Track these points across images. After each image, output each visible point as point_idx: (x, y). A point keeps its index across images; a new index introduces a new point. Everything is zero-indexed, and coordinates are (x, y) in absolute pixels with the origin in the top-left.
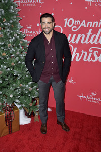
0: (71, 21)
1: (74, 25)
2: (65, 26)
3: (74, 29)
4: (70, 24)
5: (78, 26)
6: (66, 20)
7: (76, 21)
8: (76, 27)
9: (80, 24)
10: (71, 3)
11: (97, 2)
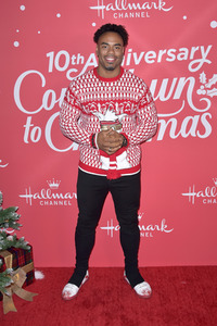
0: (63, 57)
1: (71, 66)
2: (50, 70)
3: (72, 75)
4: (62, 64)
5: (80, 67)
6: (50, 55)
7: (74, 57)
8: (76, 71)
9: (85, 61)
10: (59, 15)
11: (117, 11)
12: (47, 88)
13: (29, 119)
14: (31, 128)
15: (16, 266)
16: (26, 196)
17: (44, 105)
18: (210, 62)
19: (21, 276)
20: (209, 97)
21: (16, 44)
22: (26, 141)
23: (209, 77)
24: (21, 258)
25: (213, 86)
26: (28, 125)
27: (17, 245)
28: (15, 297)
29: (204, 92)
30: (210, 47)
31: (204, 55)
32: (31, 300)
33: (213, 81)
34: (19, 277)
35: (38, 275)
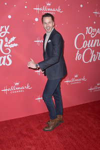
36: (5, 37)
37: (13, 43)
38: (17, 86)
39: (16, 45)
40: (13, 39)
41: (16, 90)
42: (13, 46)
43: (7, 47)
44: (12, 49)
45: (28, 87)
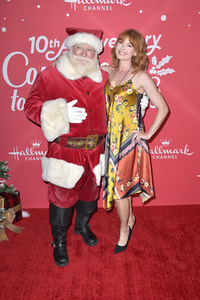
0: (42, 42)
1: (49, 49)
2: (32, 52)
3: (51, 56)
4: (42, 47)
5: (56, 50)
6: (32, 39)
7: (51, 42)
8: (53, 52)
9: (61, 45)
10: (39, 7)
11: (87, 5)
12: (29, 67)
13: (15, 91)
14: (17, 99)
15: (7, 207)
16: (14, 153)
17: (28, 80)
18: (159, 48)
19: (11, 214)
20: (158, 76)
21: (4, 30)
22: (13, 109)
23: (159, 60)
24: (11, 200)
25: (162, 67)
26: (14, 97)
27: (8, 191)
28: (7, 230)
29: (155, 72)
30: (160, 36)
31: (156, 42)
32: (19, 232)
33: (162, 63)
34: (10, 215)
35: (25, 214)
36: (152, 55)
37: (165, 67)
38: (165, 148)
39: (171, 71)
40: (167, 59)
41: (163, 154)
42: (165, 74)
43: (154, 75)
44: (162, 78)
45: (186, 151)
